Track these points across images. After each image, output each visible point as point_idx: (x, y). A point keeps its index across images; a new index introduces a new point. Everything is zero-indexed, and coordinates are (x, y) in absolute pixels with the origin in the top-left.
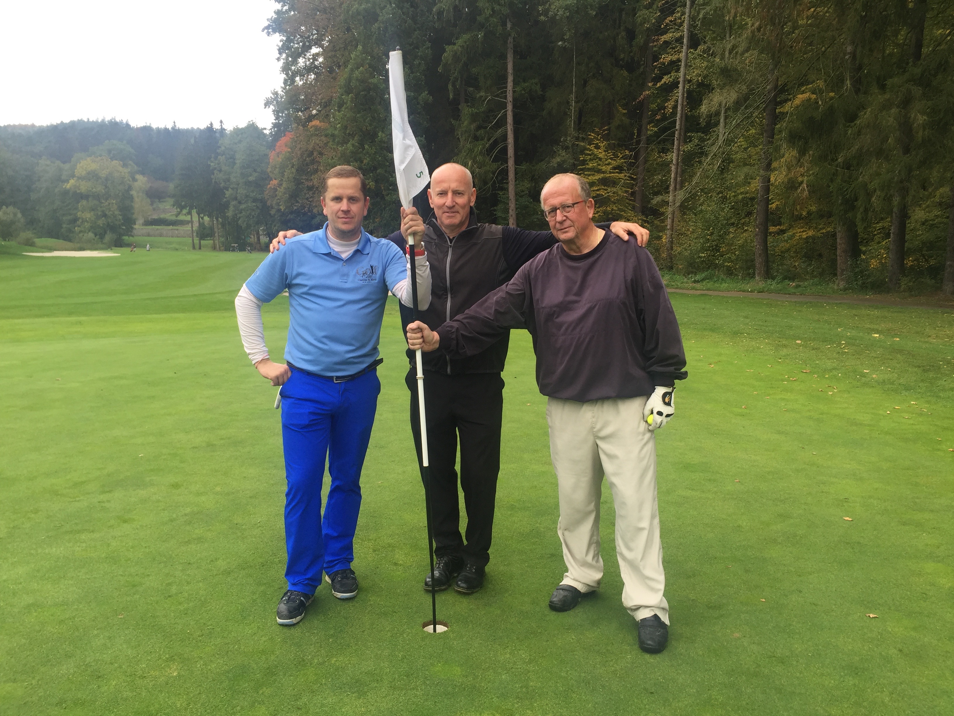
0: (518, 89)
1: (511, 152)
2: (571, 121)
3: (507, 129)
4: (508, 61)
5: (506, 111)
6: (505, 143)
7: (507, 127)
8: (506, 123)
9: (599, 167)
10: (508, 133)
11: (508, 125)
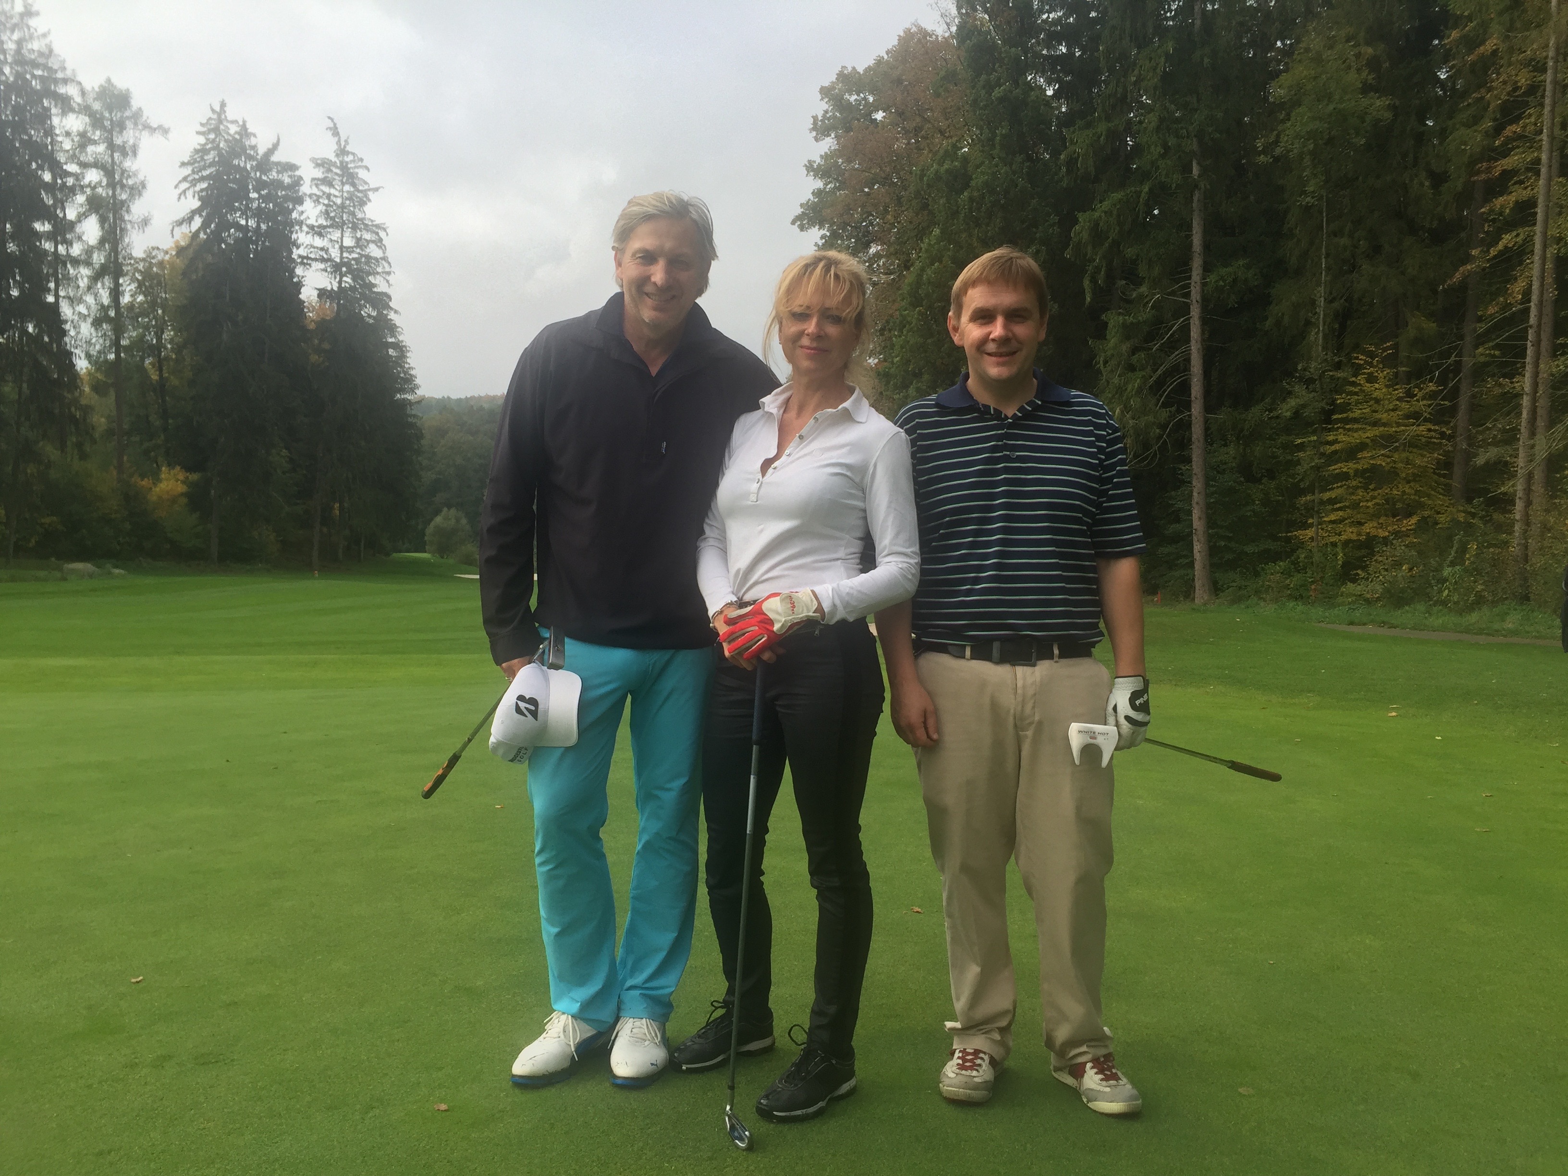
0: (1212, 278)
1: (1196, 389)
2: (1317, 333)
3: (1190, 350)
4: (1194, 232)
5: (1189, 319)
6: (1186, 375)
7: (1190, 346)
8: (1188, 340)
9: (1377, 416)
10: (1192, 357)
11: (1193, 342)
